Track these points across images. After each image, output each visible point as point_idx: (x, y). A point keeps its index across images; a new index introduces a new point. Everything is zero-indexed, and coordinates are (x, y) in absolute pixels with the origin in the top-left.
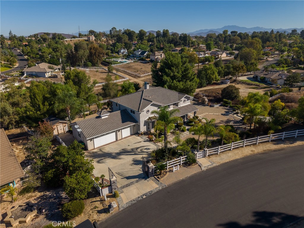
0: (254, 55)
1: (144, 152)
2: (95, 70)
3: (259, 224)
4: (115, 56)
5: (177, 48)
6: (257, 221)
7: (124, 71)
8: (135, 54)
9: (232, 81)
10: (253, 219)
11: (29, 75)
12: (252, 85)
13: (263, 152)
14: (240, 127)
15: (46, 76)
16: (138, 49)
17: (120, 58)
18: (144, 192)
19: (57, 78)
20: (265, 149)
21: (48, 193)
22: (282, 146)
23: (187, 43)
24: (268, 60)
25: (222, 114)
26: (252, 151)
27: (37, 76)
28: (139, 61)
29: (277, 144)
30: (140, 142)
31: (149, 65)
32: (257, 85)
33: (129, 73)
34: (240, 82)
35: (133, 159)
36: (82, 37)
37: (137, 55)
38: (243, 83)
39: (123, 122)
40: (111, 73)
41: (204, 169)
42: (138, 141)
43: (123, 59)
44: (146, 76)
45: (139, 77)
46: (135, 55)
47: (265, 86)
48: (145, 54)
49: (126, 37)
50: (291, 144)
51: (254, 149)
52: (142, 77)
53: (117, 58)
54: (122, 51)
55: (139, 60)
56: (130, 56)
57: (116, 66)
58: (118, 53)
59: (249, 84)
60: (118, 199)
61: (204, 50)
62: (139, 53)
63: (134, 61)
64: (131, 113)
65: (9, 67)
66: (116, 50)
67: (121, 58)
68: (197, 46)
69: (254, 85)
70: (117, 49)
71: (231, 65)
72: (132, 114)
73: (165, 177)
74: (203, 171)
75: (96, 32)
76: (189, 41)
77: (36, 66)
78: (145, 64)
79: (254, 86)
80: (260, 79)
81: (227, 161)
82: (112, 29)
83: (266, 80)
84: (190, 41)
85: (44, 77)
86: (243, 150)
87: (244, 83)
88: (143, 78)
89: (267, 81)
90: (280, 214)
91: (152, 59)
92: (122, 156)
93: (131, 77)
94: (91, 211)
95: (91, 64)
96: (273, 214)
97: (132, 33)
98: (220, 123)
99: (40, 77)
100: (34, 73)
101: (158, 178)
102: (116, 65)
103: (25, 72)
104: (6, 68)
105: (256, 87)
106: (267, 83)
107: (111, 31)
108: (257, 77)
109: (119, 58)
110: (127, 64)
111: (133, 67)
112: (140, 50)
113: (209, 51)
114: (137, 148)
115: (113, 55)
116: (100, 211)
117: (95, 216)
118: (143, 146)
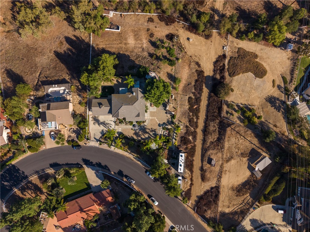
1: (108, 127)
35: (103, 129)
73: (101, 145)
92: (101, 126)
116: (85, 143)
117: (84, 144)
118: (111, 124)
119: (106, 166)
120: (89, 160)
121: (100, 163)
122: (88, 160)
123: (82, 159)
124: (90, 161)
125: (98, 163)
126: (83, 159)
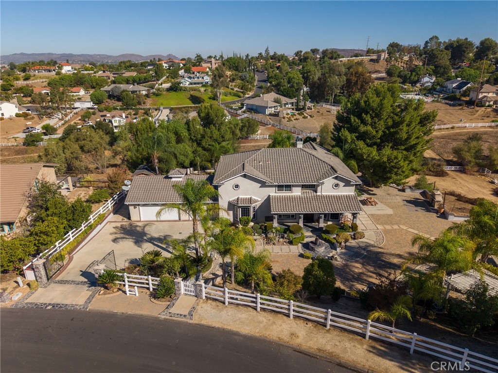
4: (405, 88)
8: (446, 87)
11: (249, 109)
15: (267, 113)
16: (457, 78)
17: (413, 93)
18: (60, 301)
19: (278, 116)
27: (257, 111)
28: (444, 101)
31: (460, 109)
36: (371, 55)
37: (449, 90)
43: (419, 95)
46: (445, 89)
48: (465, 87)
53: (406, 93)
55: (445, 99)
56: (435, 89)
58: (414, 83)
62: (454, 85)
63: (433, 101)
65: (238, 97)
66: (412, 77)
67: (416, 93)
75: (402, 45)
77: (260, 96)
82: (431, 39)
85: (264, 113)
91: (472, 99)
99: (259, 113)
100: (255, 108)
103: (245, 105)
104: (234, 97)
107: (427, 42)
109: (411, 93)
112: (459, 79)
115: (402, 87)
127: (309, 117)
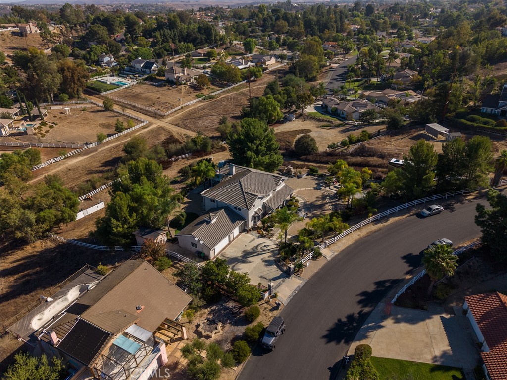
0: (315, 65)
1: (265, 250)
2: (78, 106)
3: (379, 289)
4: (96, 70)
5: (199, 51)
6: (378, 287)
7: (130, 105)
8: (134, 67)
9: (297, 115)
10: (375, 287)
12: (323, 121)
13: (367, 234)
14: (337, 203)
16: (136, 57)
17: (107, 75)
18: (294, 289)
19: (26, 134)
20: (368, 231)
21: (213, 308)
22: (380, 225)
23: (212, 40)
24: (331, 68)
25: (315, 188)
26: (359, 235)
28: (148, 82)
29: (376, 224)
30: (254, 240)
31: (168, 89)
32: (329, 121)
33: (141, 109)
34: (307, 116)
35: (262, 259)
38: (311, 118)
39: (233, 222)
40: (111, 111)
41: (329, 259)
42: (252, 239)
43: (114, 76)
44: (173, 113)
45: (163, 117)
47: (340, 122)
48: (153, 67)
49: (104, 29)
50: (386, 222)
51: (360, 233)
52: (168, 115)
53: (102, 76)
54: (106, 59)
55: (145, 79)
56: (124, 69)
57: (110, 93)
58: (98, 63)
59: (319, 120)
60: (278, 298)
61: (241, 51)
62: (142, 65)
63: (138, 83)
64: (235, 210)
66: (92, 57)
67: (110, 75)
68: (229, 45)
69: (326, 121)
70: (94, 56)
71: (291, 88)
72: (237, 211)
73: (303, 272)
74: (329, 262)
76: (215, 37)
78: (160, 89)
79: (326, 123)
80: (331, 110)
81: (343, 248)
83: (339, 112)
84: (218, 37)
86: (352, 235)
87: (313, 119)
88: (170, 119)
89: (340, 114)
90: (389, 280)
91: (168, 78)
92: (250, 259)
93: (148, 117)
94: (265, 312)
95: (67, 96)
96: (385, 281)
97: (111, 20)
98: (316, 201)
101: (298, 274)
102: (108, 92)
105: (328, 124)
106: (340, 117)
108: (326, 107)
109: (105, 75)
110: (126, 88)
111: (143, 96)
112: (140, 58)
113: (250, 54)
114: (257, 247)
115: (91, 69)
116: (271, 310)
117: (271, 314)
118: (260, 244)
119: (379, 284)
120: (339, 320)
121: (364, 294)
122: (336, 324)
123: (324, 340)
124: (344, 319)
125: (360, 298)
126: (325, 337)
127: (54, 125)
